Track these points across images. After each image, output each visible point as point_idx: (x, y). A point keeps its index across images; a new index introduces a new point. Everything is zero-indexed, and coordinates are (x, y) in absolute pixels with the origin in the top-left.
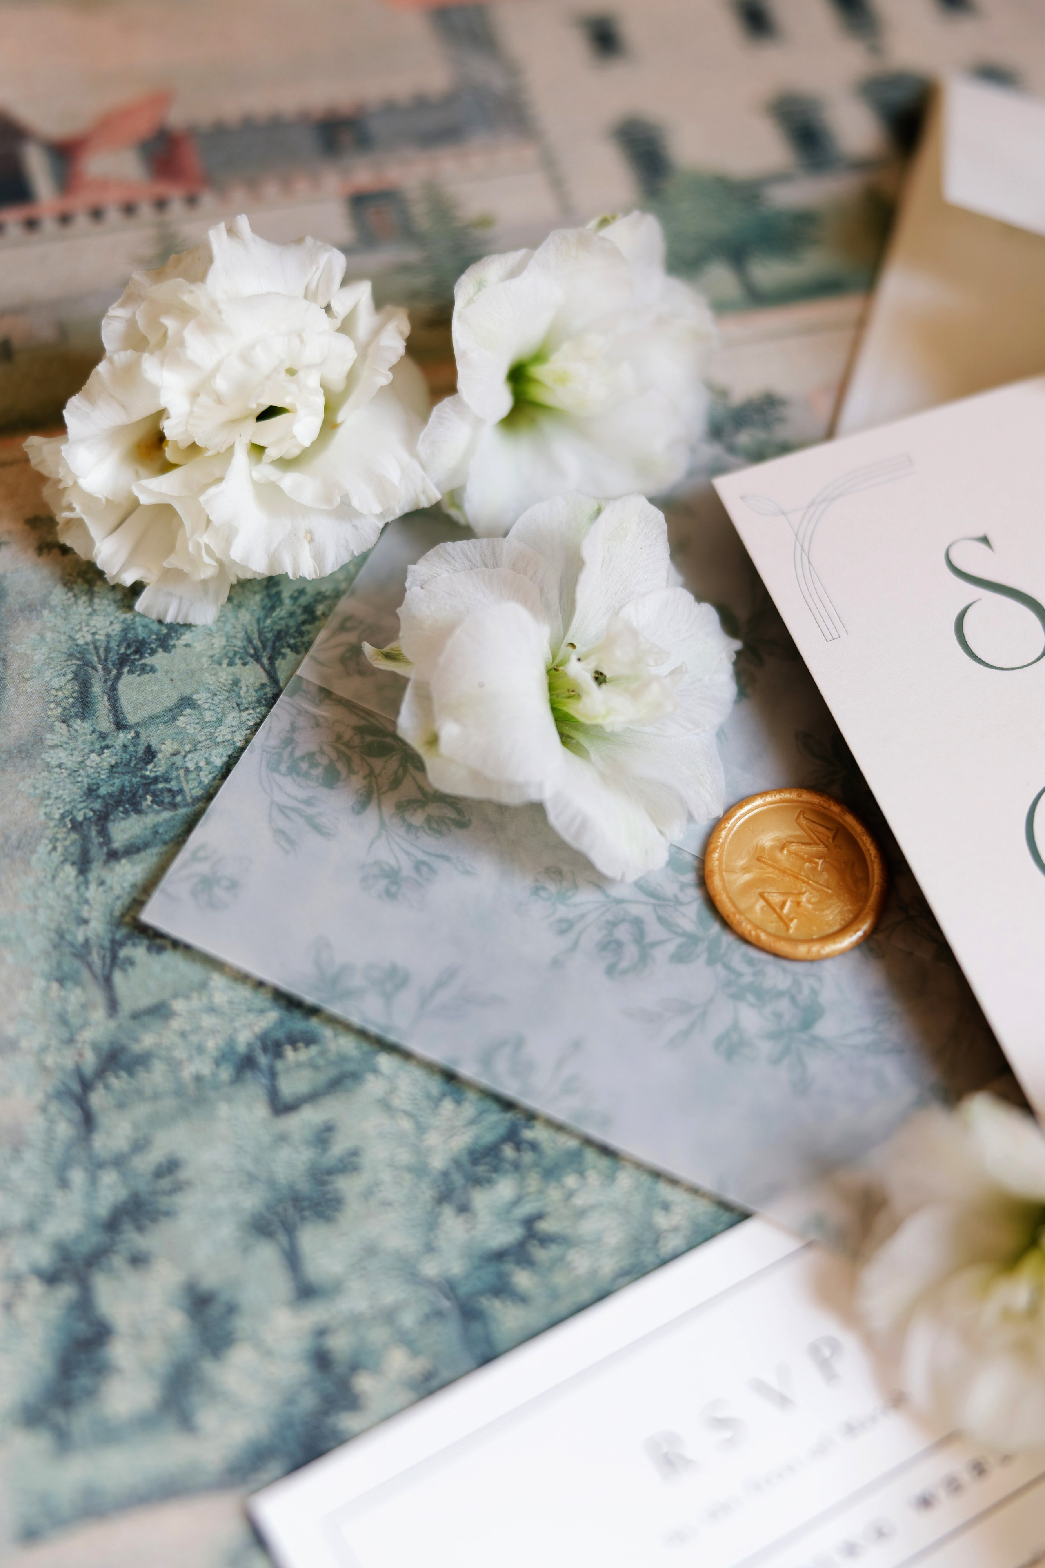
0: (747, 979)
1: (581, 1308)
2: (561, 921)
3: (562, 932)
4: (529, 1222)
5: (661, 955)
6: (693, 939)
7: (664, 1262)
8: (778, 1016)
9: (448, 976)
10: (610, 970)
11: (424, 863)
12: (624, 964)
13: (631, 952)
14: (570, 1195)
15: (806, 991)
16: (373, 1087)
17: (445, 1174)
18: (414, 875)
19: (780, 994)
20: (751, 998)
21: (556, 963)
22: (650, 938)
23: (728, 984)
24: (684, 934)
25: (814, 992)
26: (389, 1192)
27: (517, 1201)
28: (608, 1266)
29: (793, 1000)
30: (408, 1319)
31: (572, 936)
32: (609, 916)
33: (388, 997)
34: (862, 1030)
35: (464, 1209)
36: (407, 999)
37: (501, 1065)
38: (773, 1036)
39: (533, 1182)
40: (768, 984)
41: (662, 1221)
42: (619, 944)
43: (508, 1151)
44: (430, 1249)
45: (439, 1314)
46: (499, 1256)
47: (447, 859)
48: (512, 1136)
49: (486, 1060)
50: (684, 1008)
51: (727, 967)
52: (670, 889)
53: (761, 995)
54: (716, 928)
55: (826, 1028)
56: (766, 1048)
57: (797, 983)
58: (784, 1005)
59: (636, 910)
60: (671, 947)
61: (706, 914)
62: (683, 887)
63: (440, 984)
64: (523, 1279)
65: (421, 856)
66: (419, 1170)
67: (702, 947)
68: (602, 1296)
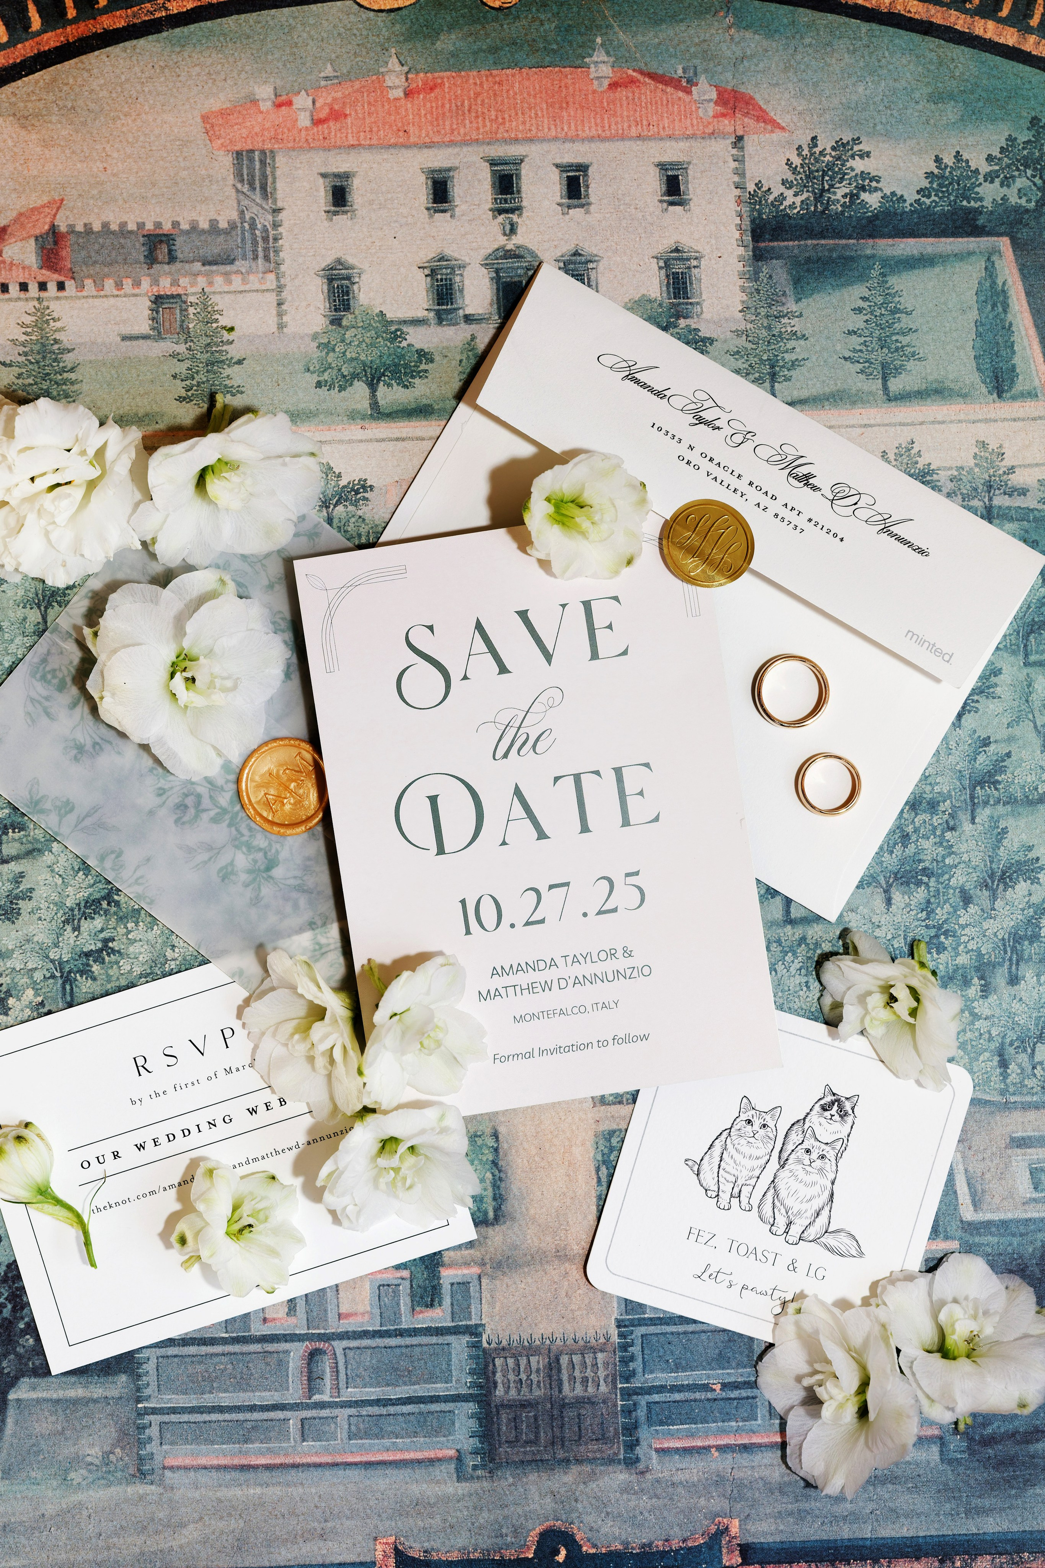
0: (245, 839)
1: (120, 989)
2: (160, 788)
3: (160, 795)
4: (106, 941)
5: (205, 816)
6: (224, 811)
7: (164, 976)
8: (255, 861)
9: (95, 809)
10: (176, 822)
11: (98, 744)
12: (186, 819)
13: (192, 811)
14: (129, 932)
15: (273, 851)
16: (48, 858)
17: (72, 910)
18: (91, 750)
19: (260, 849)
20: (244, 849)
21: (151, 813)
22: (203, 806)
23: (236, 839)
24: (221, 808)
25: (277, 852)
26: (43, 913)
27: (102, 931)
28: (137, 970)
29: (265, 853)
30: (38, 976)
31: (164, 797)
32: (185, 791)
33: (61, 817)
34: (295, 877)
35: (76, 929)
36: (72, 818)
37: (108, 864)
38: (249, 872)
39: (113, 922)
40: (255, 843)
41: (169, 954)
42: (186, 807)
43: (104, 904)
44: (56, 945)
45: (53, 977)
46: (88, 955)
47: (110, 742)
48: (108, 897)
49: (102, 859)
50: (210, 848)
51: (237, 830)
52: (220, 782)
53: (250, 848)
54: (238, 807)
55: (278, 872)
56: (244, 877)
57: (270, 845)
58: (260, 855)
59: (199, 789)
60: (212, 813)
61: (236, 798)
62: (227, 781)
63: (88, 815)
64: (96, 968)
65: (98, 740)
66: (60, 905)
67: (227, 817)
68: (131, 985)
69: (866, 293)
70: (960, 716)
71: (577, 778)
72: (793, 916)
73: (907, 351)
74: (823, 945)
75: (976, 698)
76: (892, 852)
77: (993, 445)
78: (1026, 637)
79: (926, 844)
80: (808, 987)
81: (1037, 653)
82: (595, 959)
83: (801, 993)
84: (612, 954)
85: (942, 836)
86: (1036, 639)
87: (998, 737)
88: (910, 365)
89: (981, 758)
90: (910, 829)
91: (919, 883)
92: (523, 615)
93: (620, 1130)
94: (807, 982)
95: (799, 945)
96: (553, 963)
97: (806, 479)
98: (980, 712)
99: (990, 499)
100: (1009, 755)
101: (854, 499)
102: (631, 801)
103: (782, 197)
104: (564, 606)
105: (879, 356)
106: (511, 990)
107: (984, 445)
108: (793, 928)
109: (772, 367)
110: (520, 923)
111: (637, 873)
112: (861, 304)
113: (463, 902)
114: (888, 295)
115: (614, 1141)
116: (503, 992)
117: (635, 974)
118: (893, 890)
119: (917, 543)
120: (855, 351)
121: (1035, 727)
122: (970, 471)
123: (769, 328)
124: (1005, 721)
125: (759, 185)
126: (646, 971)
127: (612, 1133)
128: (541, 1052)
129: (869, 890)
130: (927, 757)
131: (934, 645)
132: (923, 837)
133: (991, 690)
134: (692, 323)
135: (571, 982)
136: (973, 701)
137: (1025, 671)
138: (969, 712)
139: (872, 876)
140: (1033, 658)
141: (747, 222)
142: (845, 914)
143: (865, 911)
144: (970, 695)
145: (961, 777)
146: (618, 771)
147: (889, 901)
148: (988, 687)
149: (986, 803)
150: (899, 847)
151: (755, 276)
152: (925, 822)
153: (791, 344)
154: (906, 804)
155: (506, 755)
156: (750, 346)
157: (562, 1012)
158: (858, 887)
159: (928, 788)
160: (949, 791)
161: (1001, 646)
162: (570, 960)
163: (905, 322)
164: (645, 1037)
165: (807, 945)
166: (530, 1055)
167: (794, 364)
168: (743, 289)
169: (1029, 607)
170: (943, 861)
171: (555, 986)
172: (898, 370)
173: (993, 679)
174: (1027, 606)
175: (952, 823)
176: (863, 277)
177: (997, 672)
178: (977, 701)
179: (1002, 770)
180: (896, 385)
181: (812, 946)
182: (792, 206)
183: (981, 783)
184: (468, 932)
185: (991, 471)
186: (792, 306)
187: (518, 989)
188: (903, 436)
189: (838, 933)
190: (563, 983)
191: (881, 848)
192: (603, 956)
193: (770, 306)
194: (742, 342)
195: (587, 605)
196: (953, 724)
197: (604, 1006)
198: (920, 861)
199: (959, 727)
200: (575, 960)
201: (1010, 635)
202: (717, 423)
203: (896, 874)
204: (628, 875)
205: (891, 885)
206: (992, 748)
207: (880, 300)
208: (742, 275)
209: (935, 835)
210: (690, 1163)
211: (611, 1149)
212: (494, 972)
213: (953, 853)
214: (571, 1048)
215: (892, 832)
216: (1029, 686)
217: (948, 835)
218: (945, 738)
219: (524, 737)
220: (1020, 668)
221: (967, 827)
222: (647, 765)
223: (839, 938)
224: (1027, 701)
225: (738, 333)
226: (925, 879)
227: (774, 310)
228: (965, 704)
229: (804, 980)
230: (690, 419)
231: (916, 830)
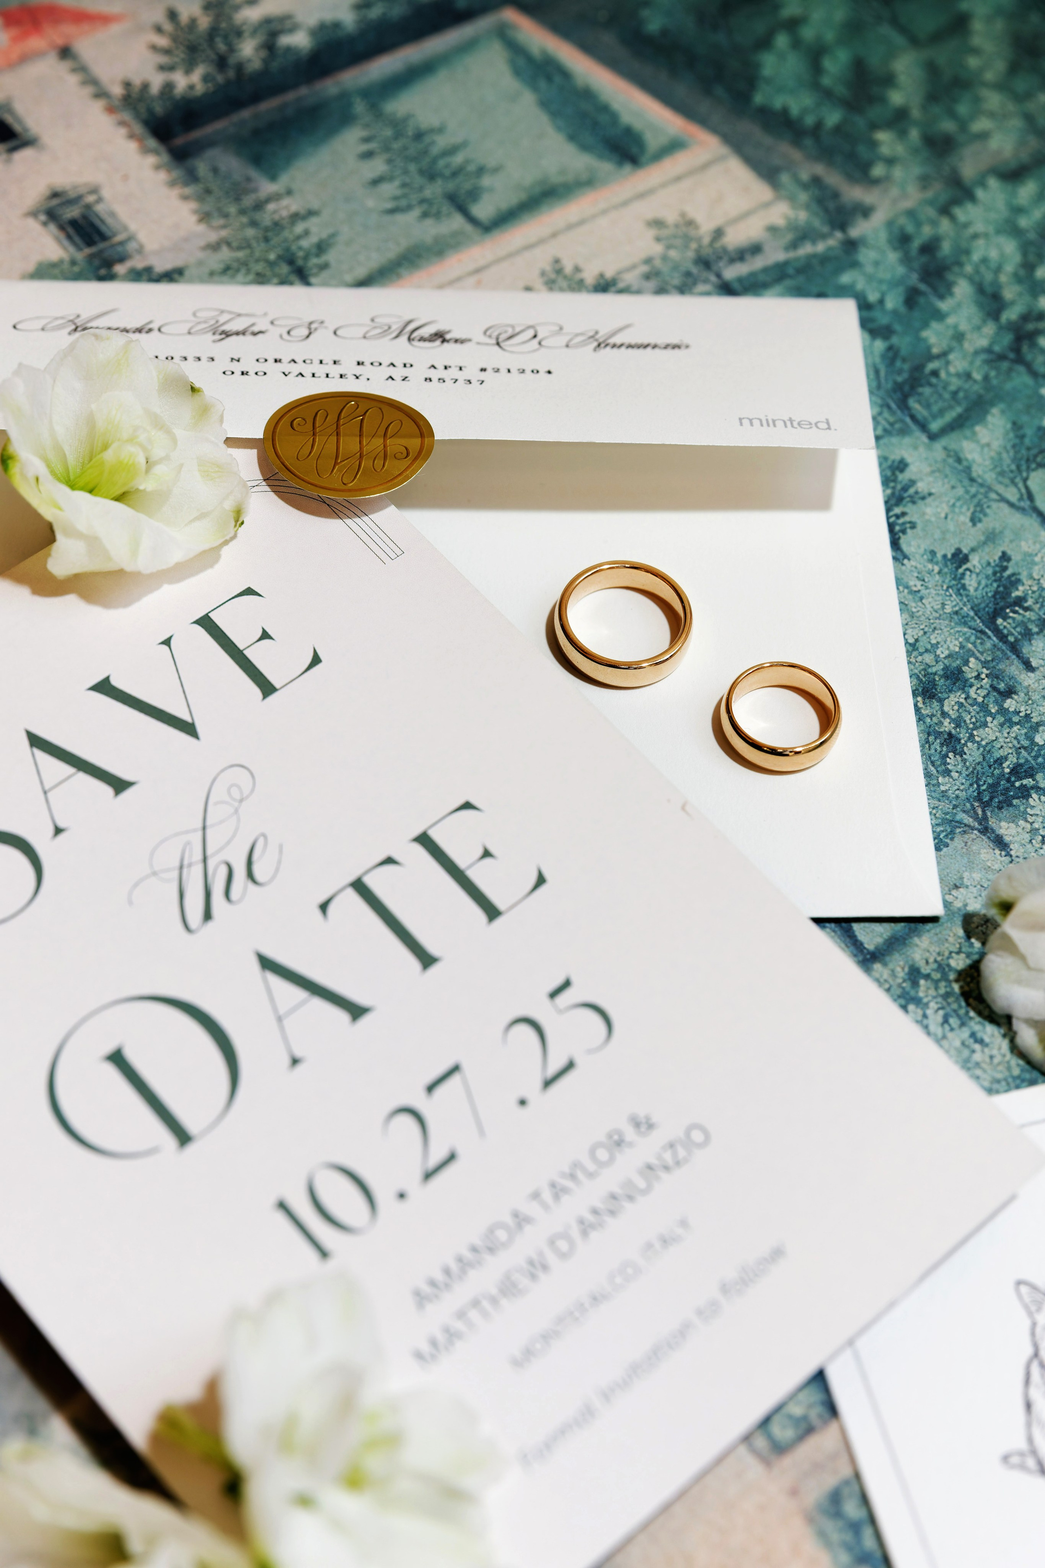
69: (364, 133)
70: (895, 544)
71: (359, 886)
72: (870, 945)
73: (471, 168)
74: (953, 963)
75: (897, 510)
76: (947, 773)
77: (671, 217)
78: (903, 405)
79: (991, 732)
80: (981, 1042)
81: (934, 417)
82: (591, 1167)
83: (977, 1057)
84: (618, 1143)
85: (1003, 711)
86: (919, 402)
87: (972, 543)
88: (486, 181)
89: (971, 582)
90: (947, 726)
91: (1025, 793)
92: (104, 687)
93: (847, 1483)
94: (973, 1035)
95: (915, 984)
96: (521, 1220)
97: (440, 336)
98: (919, 526)
99: (719, 276)
100: (1005, 557)
101: (531, 333)
102: (478, 875)
103: (169, 87)
104: (167, 642)
105: (434, 190)
106: (473, 1315)
107: (658, 223)
108: (885, 965)
109: (291, 262)
110: (412, 1182)
111: (567, 984)
112: (365, 147)
113: (282, 1206)
114: (398, 125)
115: (852, 1509)
116: (459, 1325)
117: (681, 1153)
118: (992, 823)
119: (661, 341)
120: (396, 198)
121: (1011, 505)
122: (665, 258)
123: (254, 224)
124: (965, 518)
125: (127, 85)
126: (698, 1136)
127: (835, 1498)
128: (606, 1396)
129: (958, 842)
130: (894, 619)
131: (791, 420)
132: (975, 728)
133: (911, 491)
134: (138, 263)
135: (575, 1233)
136: (898, 517)
137: (938, 446)
138: (904, 532)
139: (944, 822)
140: (935, 426)
141: (138, 129)
142: (949, 898)
143: (977, 876)
144: (888, 510)
145: (964, 621)
146: (424, 840)
147: (1000, 843)
148: (905, 489)
149: (1028, 635)
150: (951, 759)
151: (192, 177)
152: (961, 705)
153: (299, 228)
154: (915, 694)
155: (208, 915)
156: (240, 254)
157: (596, 1299)
158: (938, 849)
159: (928, 658)
160: (962, 647)
161: (880, 432)
162: (547, 1195)
163: (441, 142)
164: (777, 1253)
165: (927, 977)
166: (587, 1414)
167: (321, 248)
168: (185, 198)
169: (877, 372)
170: (1033, 743)
171: (551, 1259)
172: (474, 194)
173: (903, 477)
174: (874, 373)
175: (1002, 686)
176: (346, 119)
177: (901, 466)
178: (904, 514)
179: (1014, 582)
180: (483, 210)
181: (937, 976)
182: (191, 87)
183: (998, 612)
184: (324, 1254)
185: (694, 246)
186: (267, 187)
187: (485, 1304)
188: (542, 258)
189: (961, 932)
190: (563, 1245)
191: (928, 775)
192: (602, 1155)
193: (238, 199)
194: (226, 254)
195: (206, 623)
196: (895, 558)
197: (665, 1241)
198: (1000, 761)
199: (906, 557)
200: (558, 1191)
201: (880, 414)
202: (256, 329)
203: (979, 798)
204: (553, 995)
205: (985, 818)
206: (975, 561)
207: (388, 132)
208: (172, 184)
209: (990, 714)
210: (1015, 1460)
211: (855, 1527)
212: (421, 1299)
213: (1038, 724)
214: (655, 1355)
215: (925, 744)
216: (959, 460)
217: (1010, 704)
218: (899, 582)
219: (223, 872)
220: (929, 448)
221: (1028, 679)
222: (467, 806)
223: (969, 935)
224: (972, 480)
225: (215, 247)
226: (1028, 782)
227: (248, 201)
228: (891, 527)
229: (965, 1033)
230: (210, 337)
231: (958, 722)
